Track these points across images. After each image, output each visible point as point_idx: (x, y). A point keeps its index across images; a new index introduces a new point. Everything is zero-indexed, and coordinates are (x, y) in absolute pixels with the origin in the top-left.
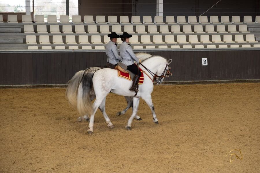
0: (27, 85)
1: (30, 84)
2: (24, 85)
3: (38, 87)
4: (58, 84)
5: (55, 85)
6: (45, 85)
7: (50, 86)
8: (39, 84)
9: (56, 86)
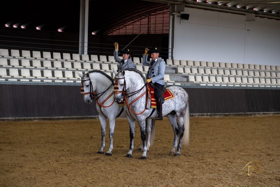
0: (9, 118)
1: (12, 117)
2: (7, 118)
3: (19, 120)
4: (37, 117)
5: (33, 118)
6: (26, 118)
7: (29, 120)
8: (20, 117)
9: (35, 119)
